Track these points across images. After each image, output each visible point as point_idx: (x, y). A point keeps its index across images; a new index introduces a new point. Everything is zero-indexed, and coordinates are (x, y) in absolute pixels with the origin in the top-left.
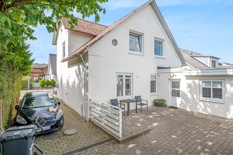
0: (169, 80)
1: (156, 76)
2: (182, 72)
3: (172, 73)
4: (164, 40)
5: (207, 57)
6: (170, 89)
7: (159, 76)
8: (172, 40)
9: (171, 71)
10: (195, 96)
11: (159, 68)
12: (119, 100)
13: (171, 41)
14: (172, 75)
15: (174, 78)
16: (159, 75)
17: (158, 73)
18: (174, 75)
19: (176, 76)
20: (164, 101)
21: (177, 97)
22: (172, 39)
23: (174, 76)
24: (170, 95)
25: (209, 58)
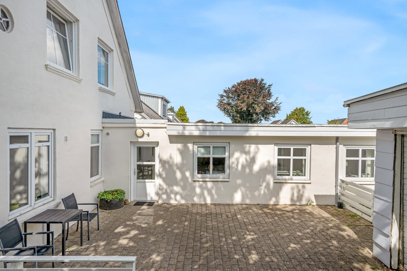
0: (132, 144)
1: (98, 135)
2: (166, 128)
3: (140, 128)
4: (112, 50)
5: (158, 97)
6: (134, 163)
7: (108, 134)
8: (124, 55)
9: (138, 125)
10: (188, 174)
11: (106, 115)
12: (21, 221)
13: (122, 55)
14: (139, 132)
15: (145, 139)
16: (106, 131)
17: (103, 127)
18: (144, 133)
19: (148, 135)
20: (123, 193)
21: (147, 181)
22: (126, 52)
23: (145, 136)
24: (134, 177)
25: (160, 100)
